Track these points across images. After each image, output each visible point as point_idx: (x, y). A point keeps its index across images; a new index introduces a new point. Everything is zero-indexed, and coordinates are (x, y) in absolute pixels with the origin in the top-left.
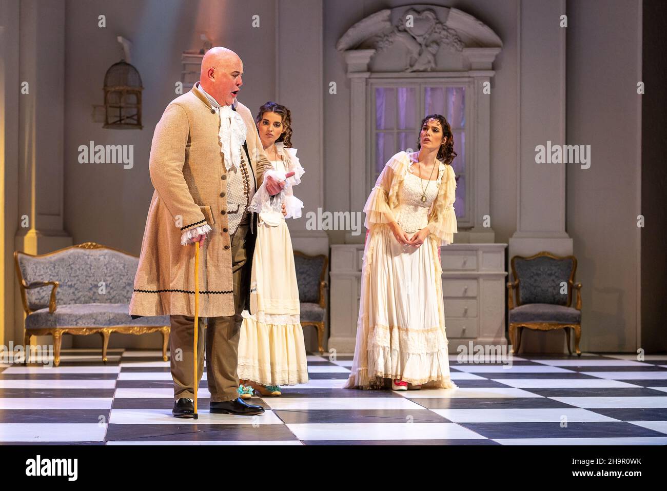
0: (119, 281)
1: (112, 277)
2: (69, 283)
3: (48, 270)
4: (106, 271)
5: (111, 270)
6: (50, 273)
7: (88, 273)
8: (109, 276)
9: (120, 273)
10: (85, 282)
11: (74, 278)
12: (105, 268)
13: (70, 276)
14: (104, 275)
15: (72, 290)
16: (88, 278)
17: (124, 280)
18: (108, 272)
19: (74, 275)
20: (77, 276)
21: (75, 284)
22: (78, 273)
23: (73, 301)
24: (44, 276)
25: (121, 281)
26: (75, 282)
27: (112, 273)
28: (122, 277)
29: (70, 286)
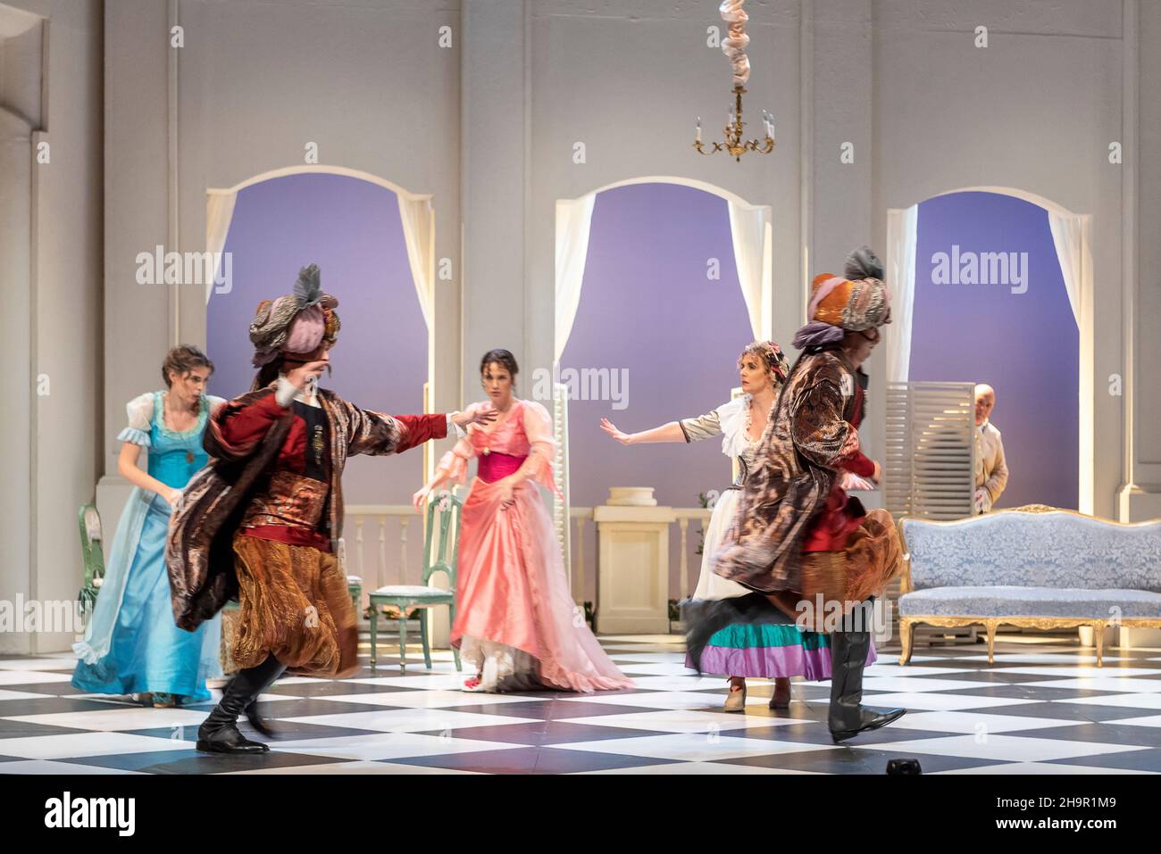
0: (1073, 556)
1: (1060, 551)
2: (986, 559)
3: (953, 541)
4: (1050, 543)
5: (1060, 541)
6: (955, 545)
7: (1020, 546)
8: (1056, 550)
9: (1076, 545)
10: (1013, 557)
11: (994, 552)
12: (1051, 538)
13: (989, 549)
14: (1047, 548)
15: (990, 567)
16: (1018, 552)
17: (1082, 555)
18: (1055, 544)
19: (997, 548)
20: (1001, 549)
22: (1002, 546)
25: (1077, 556)
26: (996, 557)
27: (1062, 545)
28: (1078, 551)
29: (988, 563)
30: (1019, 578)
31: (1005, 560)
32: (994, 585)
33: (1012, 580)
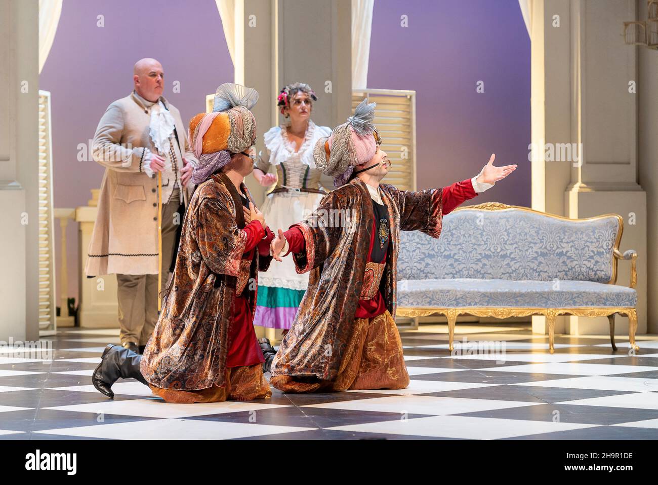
0: (527, 250)
1: (515, 246)
2: (447, 253)
3: (416, 237)
4: (506, 238)
5: (515, 237)
8: (512, 244)
9: (530, 239)
10: (471, 252)
11: (454, 247)
12: (506, 233)
14: (503, 243)
17: (535, 249)
18: (510, 239)
21: (455, 254)
22: (461, 241)
23: (451, 275)
24: (407, 244)
25: (530, 250)
26: (456, 251)
27: (517, 240)
28: (532, 245)
29: (448, 257)
30: (477, 271)
31: (464, 255)
32: (454, 277)
33: (471, 273)
